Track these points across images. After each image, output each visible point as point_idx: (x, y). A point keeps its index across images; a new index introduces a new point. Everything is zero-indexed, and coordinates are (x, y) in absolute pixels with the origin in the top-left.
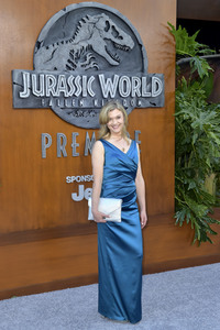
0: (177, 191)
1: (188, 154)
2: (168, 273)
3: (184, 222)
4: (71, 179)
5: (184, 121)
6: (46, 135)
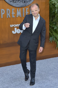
0: (50, 30)
1: (54, 16)
2: (47, 59)
3: (53, 41)
4: (12, 26)
5: (52, 4)
6: (3, 10)
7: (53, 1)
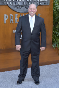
3: (56, 47)
4: (15, 31)
6: (6, 15)
7: (57, 7)
